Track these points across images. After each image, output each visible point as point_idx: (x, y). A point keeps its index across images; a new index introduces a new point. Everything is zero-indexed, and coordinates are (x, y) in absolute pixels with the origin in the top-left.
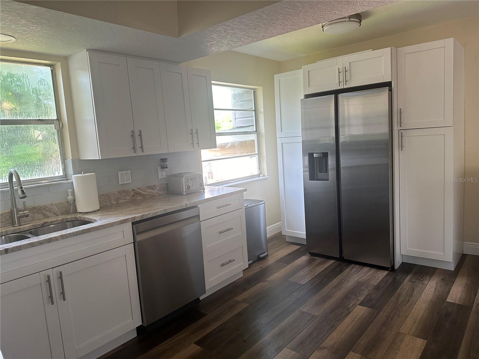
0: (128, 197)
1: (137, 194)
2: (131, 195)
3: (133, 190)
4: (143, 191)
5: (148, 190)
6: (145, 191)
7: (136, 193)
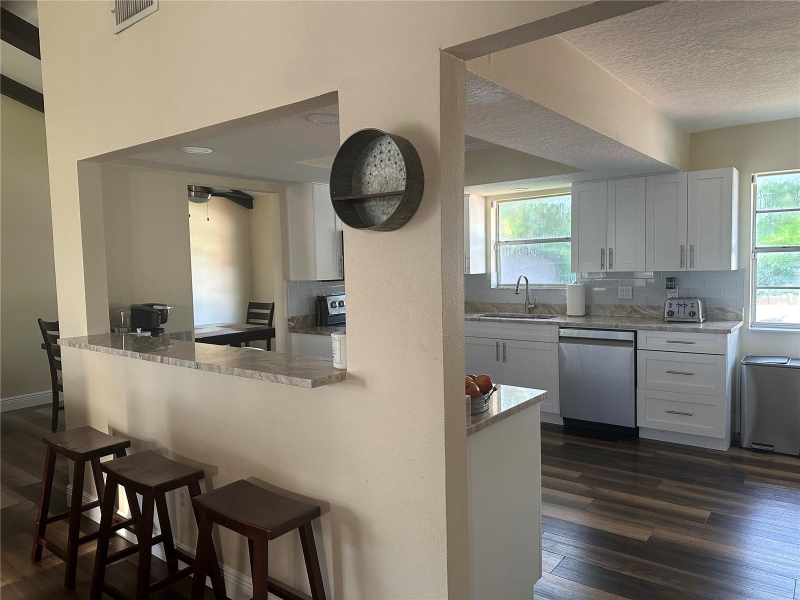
0: (624, 313)
1: (636, 311)
2: (629, 311)
3: (631, 307)
4: (642, 310)
5: (649, 311)
6: (645, 311)
7: (634, 310)
